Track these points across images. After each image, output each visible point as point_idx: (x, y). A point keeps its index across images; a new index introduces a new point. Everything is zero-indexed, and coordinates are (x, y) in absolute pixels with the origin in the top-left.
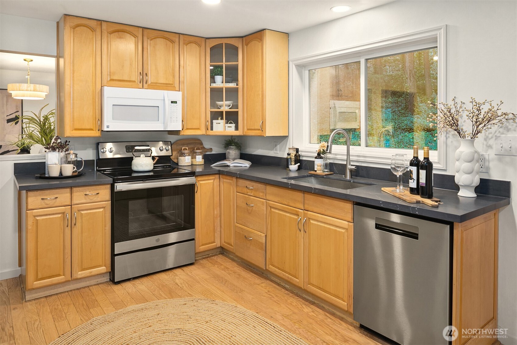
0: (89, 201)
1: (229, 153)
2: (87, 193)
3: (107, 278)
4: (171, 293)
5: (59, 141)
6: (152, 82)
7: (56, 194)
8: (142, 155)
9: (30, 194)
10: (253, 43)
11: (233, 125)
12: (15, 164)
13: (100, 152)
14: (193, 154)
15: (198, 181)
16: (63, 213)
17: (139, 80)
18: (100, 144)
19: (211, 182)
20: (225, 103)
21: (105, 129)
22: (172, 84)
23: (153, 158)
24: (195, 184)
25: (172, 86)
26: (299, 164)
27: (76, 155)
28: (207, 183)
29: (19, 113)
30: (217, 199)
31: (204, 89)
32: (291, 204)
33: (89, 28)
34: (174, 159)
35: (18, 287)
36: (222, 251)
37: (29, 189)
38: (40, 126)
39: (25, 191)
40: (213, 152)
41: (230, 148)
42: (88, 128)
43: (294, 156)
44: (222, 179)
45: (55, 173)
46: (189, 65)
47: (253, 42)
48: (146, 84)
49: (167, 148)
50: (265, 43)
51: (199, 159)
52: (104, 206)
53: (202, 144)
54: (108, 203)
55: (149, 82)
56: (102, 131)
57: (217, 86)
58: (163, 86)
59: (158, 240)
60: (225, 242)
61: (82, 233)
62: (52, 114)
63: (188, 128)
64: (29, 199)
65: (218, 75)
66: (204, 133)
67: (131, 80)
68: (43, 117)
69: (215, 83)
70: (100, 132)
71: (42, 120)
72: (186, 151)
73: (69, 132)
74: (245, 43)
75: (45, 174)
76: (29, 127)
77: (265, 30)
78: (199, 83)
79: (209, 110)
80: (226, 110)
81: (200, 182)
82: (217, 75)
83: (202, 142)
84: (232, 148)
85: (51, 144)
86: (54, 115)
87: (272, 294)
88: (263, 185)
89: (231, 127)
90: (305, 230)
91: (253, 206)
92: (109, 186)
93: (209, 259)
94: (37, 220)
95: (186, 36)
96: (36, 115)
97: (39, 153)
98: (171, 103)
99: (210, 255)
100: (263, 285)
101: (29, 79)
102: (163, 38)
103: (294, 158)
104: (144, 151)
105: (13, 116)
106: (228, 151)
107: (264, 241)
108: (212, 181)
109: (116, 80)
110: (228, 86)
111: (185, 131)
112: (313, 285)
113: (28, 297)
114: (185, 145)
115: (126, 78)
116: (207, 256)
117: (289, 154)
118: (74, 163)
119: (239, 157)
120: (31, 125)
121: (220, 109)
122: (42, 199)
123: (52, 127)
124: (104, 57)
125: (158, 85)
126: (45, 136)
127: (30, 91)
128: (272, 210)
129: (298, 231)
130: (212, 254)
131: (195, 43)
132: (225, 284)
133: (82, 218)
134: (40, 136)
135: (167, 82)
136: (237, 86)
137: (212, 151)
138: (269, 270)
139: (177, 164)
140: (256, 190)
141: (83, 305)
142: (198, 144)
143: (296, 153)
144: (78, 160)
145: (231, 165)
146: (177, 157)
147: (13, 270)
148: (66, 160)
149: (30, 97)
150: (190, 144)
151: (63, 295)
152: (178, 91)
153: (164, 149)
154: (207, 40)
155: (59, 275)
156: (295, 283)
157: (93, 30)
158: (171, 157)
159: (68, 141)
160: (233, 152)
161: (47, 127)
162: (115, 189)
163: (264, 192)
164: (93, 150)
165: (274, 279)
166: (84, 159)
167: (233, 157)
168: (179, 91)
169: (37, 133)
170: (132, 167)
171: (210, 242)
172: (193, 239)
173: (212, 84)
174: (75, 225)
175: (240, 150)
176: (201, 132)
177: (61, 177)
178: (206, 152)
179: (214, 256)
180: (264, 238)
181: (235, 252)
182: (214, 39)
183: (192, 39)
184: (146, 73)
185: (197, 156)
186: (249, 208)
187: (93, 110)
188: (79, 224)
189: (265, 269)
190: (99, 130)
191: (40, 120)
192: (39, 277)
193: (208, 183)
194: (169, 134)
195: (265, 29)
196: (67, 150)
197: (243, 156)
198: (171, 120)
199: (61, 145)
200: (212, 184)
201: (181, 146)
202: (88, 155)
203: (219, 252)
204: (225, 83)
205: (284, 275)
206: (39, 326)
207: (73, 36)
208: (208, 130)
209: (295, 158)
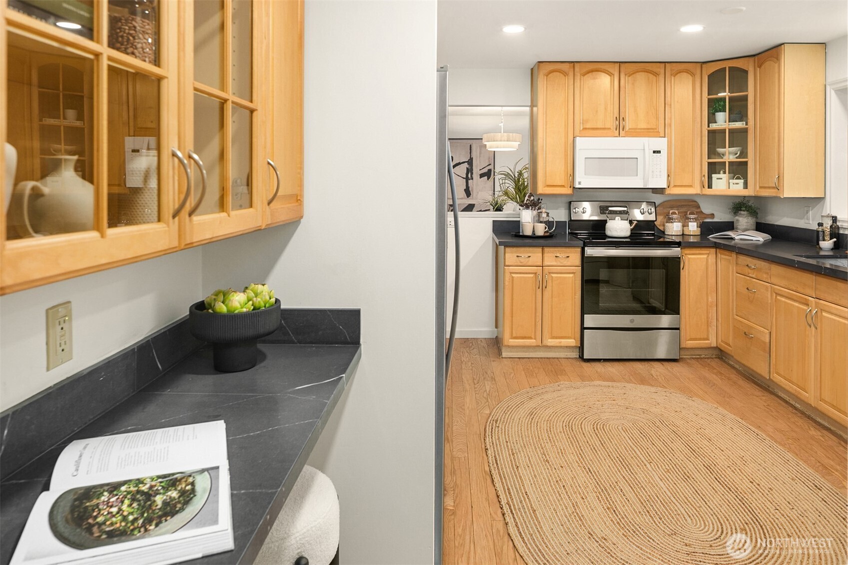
0: (559, 264)
1: (738, 220)
2: (558, 255)
3: (575, 354)
4: (643, 381)
5: (532, 198)
6: (630, 127)
7: (530, 252)
8: (617, 218)
9: (508, 249)
10: (767, 64)
11: (741, 182)
12: (493, 221)
13: (572, 212)
14: (685, 221)
15: (686, 254)
16: (535, 273)
17: (615, 127)
18: (572, 203)
19: (704, 258)
20: (727, 150)
21: (577, 186)
22: (656, 129)
23: (631, 222)
24: (681, 258)
25: (656, 130)
26: (835, 239)
27: (548, 214)
28: (698, 258)
29: (491, 167)
30: (712, 281)
31: (699, 133)
32: (800, 290)
33: (561, 73)
34: (660, 225)
35: (495, 346)
36: (720, 354)
37: (506, 245)
38: (515, 182)
39: (503, 247)
40: (715, 220)
41: (740, 214)
42: (560, 184)
43: (829, 228)
44: (719, 255)
45: (528, 232)
46: (678, 102)
47: (768, 62)
48: (623, 130)
49: (650, 211)
50: (783, 64)
51: (693, 227)
52: (575, 272)
53: (699, 207)
54: (578, 269)
55: (627, 128)
56: (574, 188)
57: (717, 127)
58: (643, 132)
59: (632, 321)
60: (722, 341)
61: (552, 297)
62: (526, 168)
63: (676, 184)
64: (506, 255)
65: (721, 112)
66: (699, 192)
67: (606, 127)
68: (518, 172)
69: (716, 123)
70: (571, 188)
71: (516, 176)
72: (675, 216)
73: (541, 189)
74: (758, 63)
75: (519, 232)
76: (505, 183)
77: (783, 46)
78: (691, 124)
79: (706, 160)
80: (729, 160)
81: (688, 256)
82: (718, 112)
83: (699, 205)
84: (744, 215)
85: (525, 202)
86: (527, 170)
87: (771, 409)
88: (767, 264)
89: (737, 184)
90: (816, 326)
91: (755, 292)
92: (579, 250)
93: (699, 360)
94: (513, 277)
95: (674, 65)
96: (511, 171)
97: (514, 211)
98: (654, 153)
99: (702, 356)
100: (764, 398)
101: (502, 127)
102: (644, 71)
103: (829, 230)
104: (620, 213)
105: (485, 170)
106: (737, 218)
107: (767, 340)
108: (705, 256)
109: (589, 129)
110: (734, 126)
111: (672, 189)
112: (826, 402)
113: (504, 354)
114: (674, 207)
115: (600, 125)
116: (698, 357)
117: (820, 225)
118: (545, 222)
119: (754, 227)
120: (506, 181)
121: (722, 158)
122: (518, 256)
123: (526, 184)
124: (577, 102)
125: (638, 131)
126: (519, 193)
127: (504, 141)
128: (778, 297)
129: (808, 327)
130: (705, 355)
131: (686, 72)
132: (712, 386)
133: (552, 282)
134: (514, 192)
135: (649, 127)
136: (747, 126)
137: (713, 218)
138: (774, 380)
139: (663, 232)
140: (759, 270)
141: (552, 371)
142: (693, 207)
143: (833, 222)
144: (550, 220)
145: (736, 238)
146: (664, 223)
147: (491, 330)
148: (539, 220)
149: (504, 148)
150: (682, 206)
151: (534, 360)
152: (663, 137)
153: (646, 212)
154: (704, 66)
155: (530, 338)
156: (803, 398)
157: (565, 74)
158: (655, 222)
159: (541, 198)
160: (744, 221)
161: (521, 183)
162: (586, 253)
163: (767, 273)
164: (565, 209)
165: (783, 395)
166: (556, 220)
167: (744, 227)
168: (665, 137)
169: (512, 190)
170: (606, 232)
171: (702, 337)
172: (678, 329)
173: (710, 124)
174: (546, 287)
175: (757, 218)
176: (695, 190)
177: (534, 237)
178: (706, 218)
179: (708, 358)
180: (768, 336)
181: (733, 355)
182: (713, 63)
183: (683, 66)
184: (623, 118)
185: (690, 223)
186: (750, 294)
187: (565, 165)
188: (549, 288)
189: (768, 378)
190: (570, 187)
191: (514, 176)
192: (514, 336)
193: (700, 258)
194: (653, 193)
195: (783, 44)
196: (539, 208)
197: (760, 227)
198: (653, 175)
199: (534, 203)
200: (705, 260)
201: (668, 209)
202: (559, 215)
203: (716, 355)
204: (729, 122)
205: (791, 387)
206: (514, 377)
207: (546, 84)
208: (704, 188)
209: (831, 230)
